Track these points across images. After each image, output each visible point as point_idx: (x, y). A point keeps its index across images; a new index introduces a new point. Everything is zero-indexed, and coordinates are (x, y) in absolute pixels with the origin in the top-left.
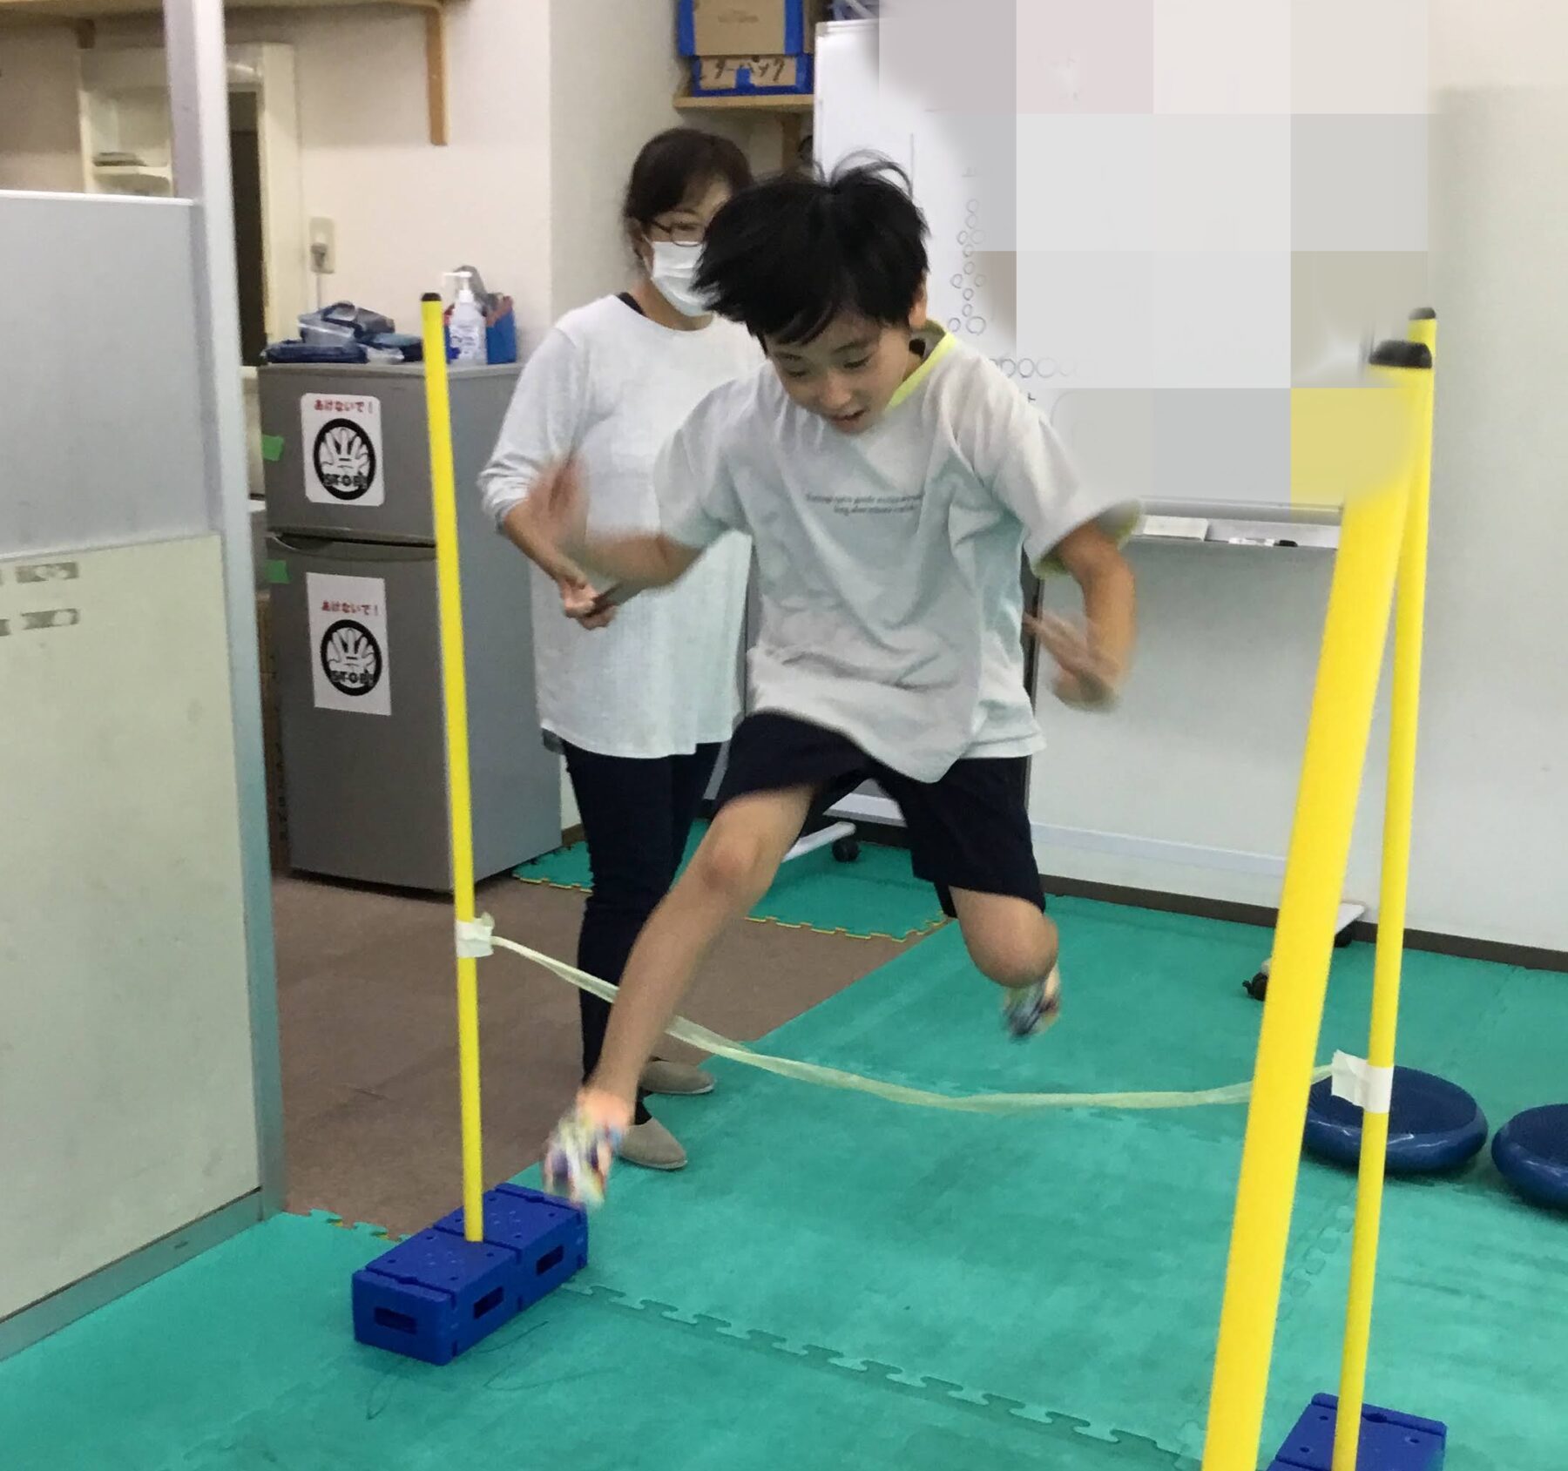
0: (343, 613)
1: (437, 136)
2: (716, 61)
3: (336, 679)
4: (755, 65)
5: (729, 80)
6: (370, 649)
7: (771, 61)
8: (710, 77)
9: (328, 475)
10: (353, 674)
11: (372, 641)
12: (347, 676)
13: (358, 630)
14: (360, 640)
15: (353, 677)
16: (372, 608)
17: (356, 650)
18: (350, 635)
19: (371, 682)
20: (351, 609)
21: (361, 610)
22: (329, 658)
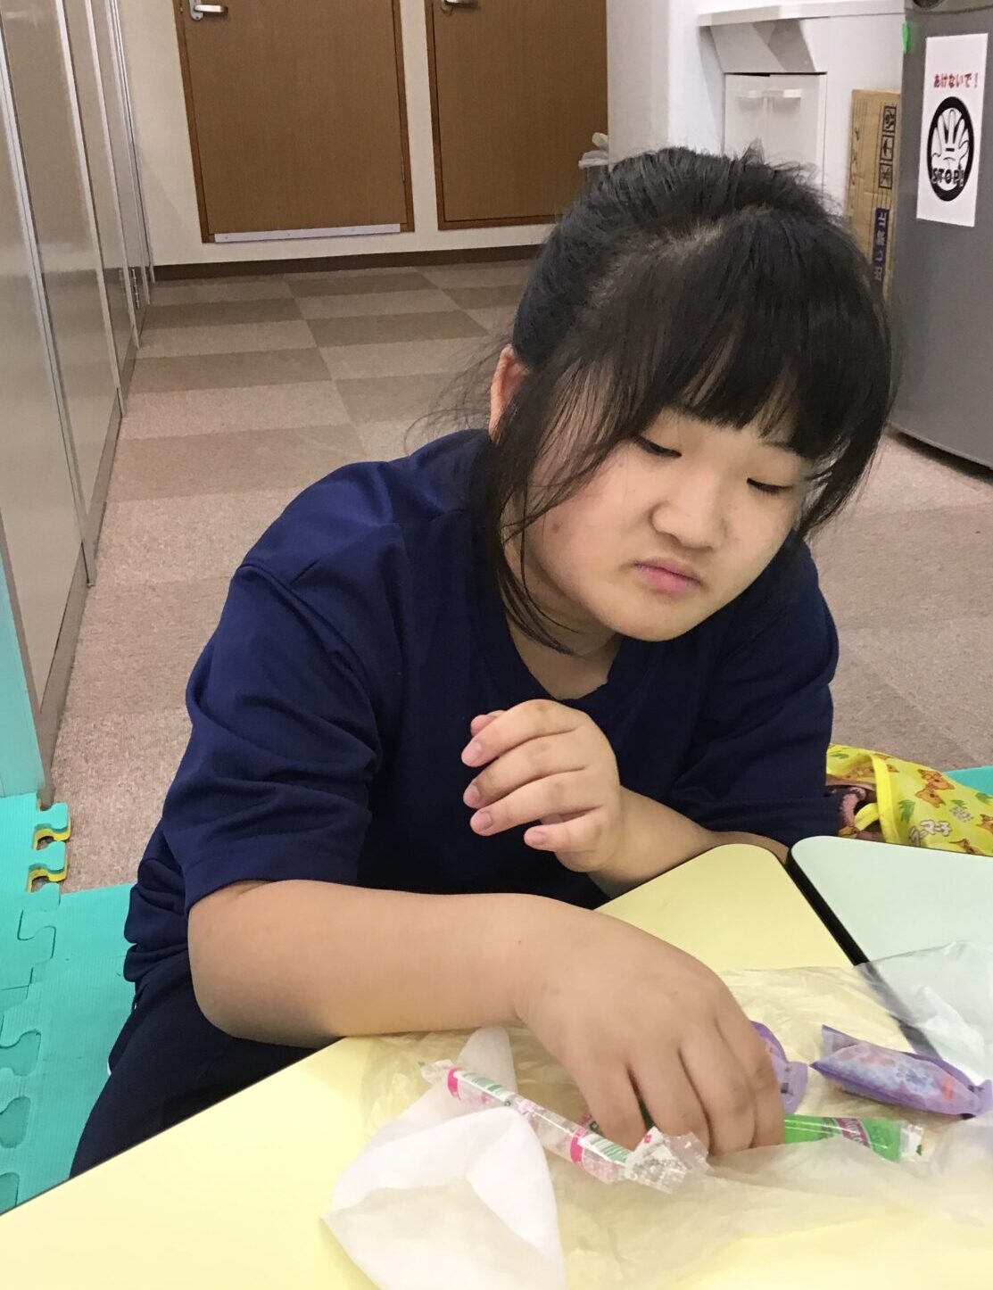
0: (948, 86)
3: (935, 180)
6: (966, 137)
10: (949, 172)
11: (969, 126)
12: (943, 175)
13: (960, 111)
14: (959, 123)
15: (948, 175)
16: (973, 76)
17: (954, 141)
18: (951, 117)
19: (962, 180)
20: (955, 82)
21: (965, 79)
22: (933, 153)
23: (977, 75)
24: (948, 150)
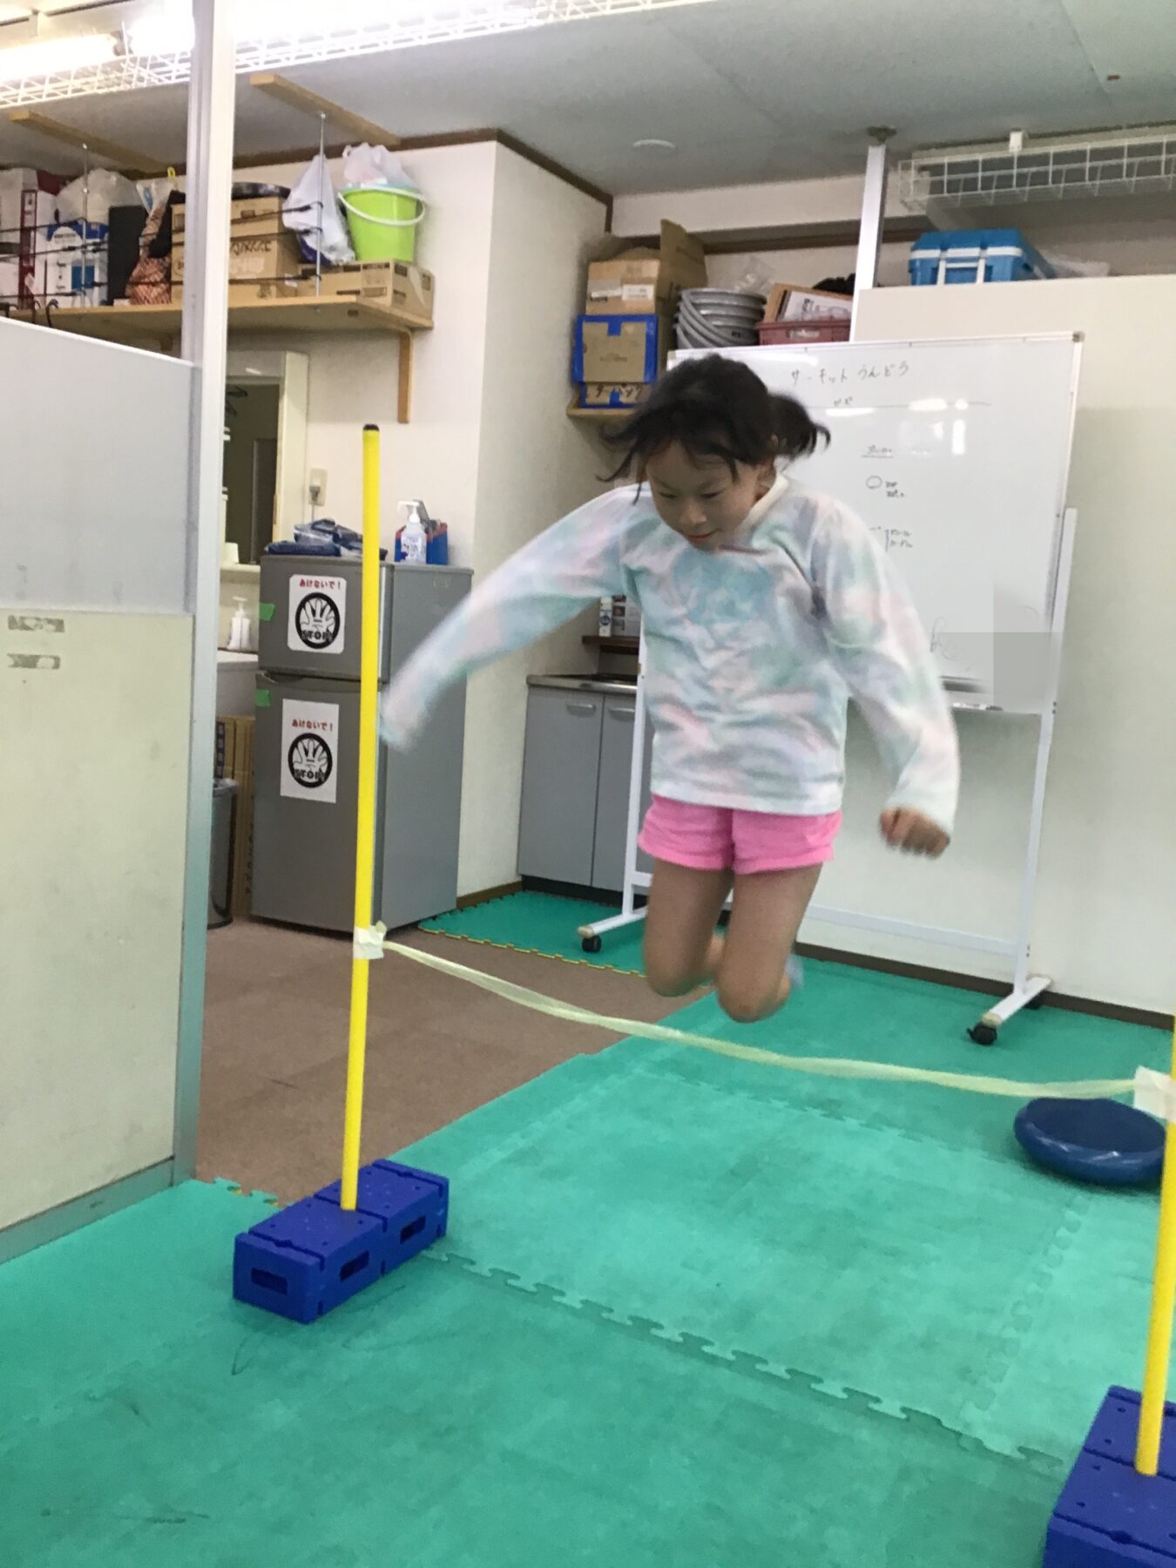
0: (307, 728)
1: (403, 418)
2: (596, 387)
4: (623, 390)
5: (606, 399)
6: (325, 755)
7: (634, 388)
8: (592, 396)
9: (304, 632)
10: (310, 772)
11: (326, 748)
12: (306, 774)
13: (318, 741)
14: (317, 748)
15: (311, 774)
16: (329, 726)
17: (314, 755)
18: (311, 744)
19: (323, 778)
20: (312, 726)
21: (321, 726)
22: (294, 760)
23: (331, 725)
24: (308, 760)
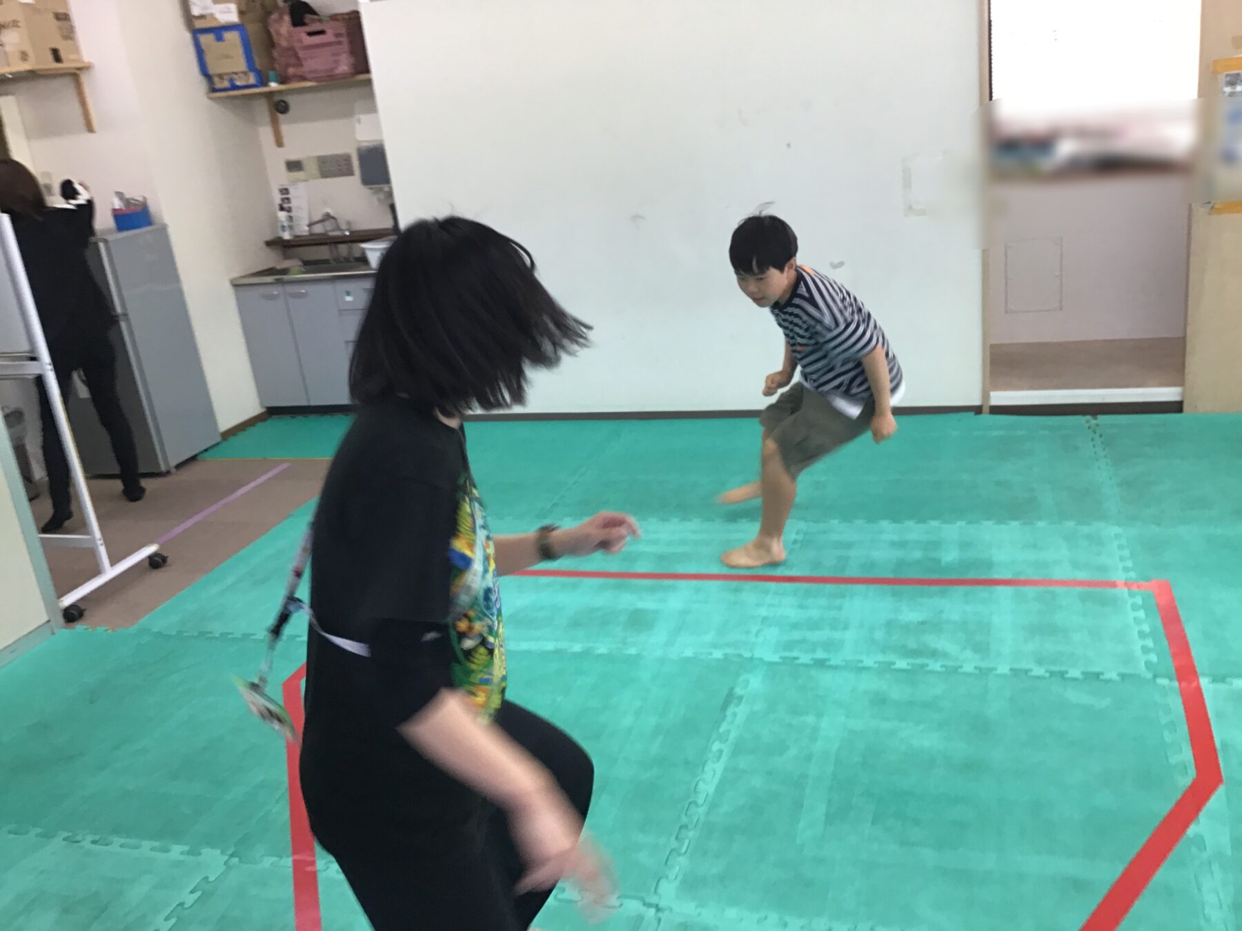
1: (90, 128)
2: (219, 76)
4: (236, 77)
5: (226, 84)
7: (242, 74)
8: (219, 83)
